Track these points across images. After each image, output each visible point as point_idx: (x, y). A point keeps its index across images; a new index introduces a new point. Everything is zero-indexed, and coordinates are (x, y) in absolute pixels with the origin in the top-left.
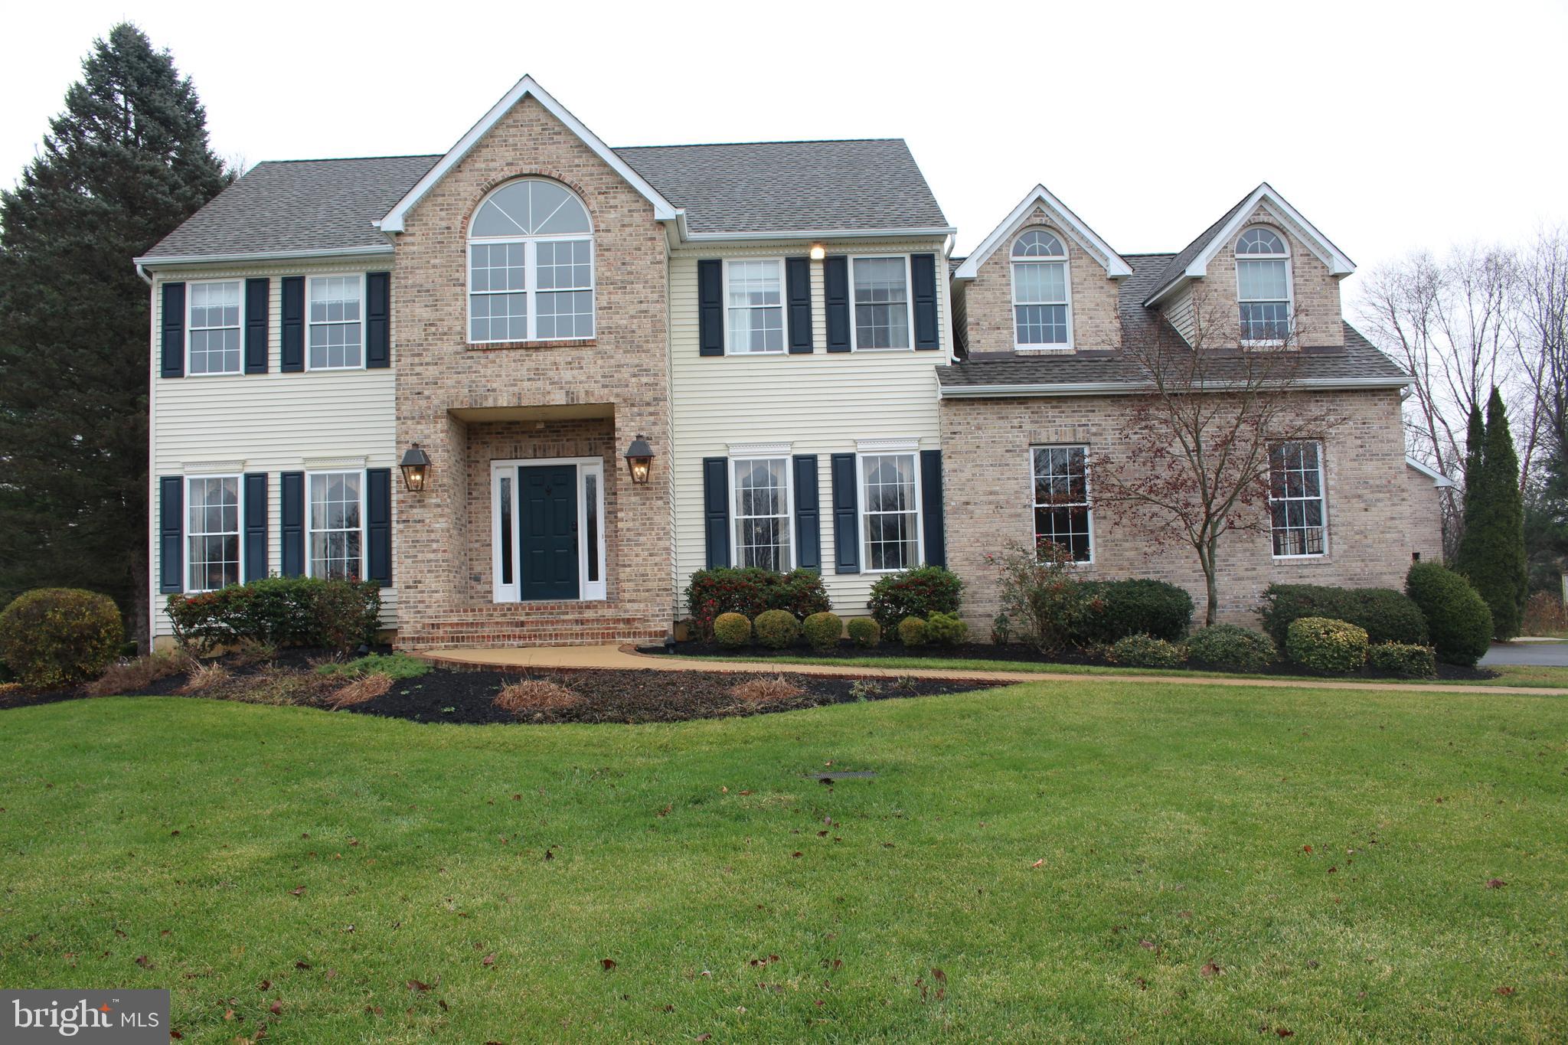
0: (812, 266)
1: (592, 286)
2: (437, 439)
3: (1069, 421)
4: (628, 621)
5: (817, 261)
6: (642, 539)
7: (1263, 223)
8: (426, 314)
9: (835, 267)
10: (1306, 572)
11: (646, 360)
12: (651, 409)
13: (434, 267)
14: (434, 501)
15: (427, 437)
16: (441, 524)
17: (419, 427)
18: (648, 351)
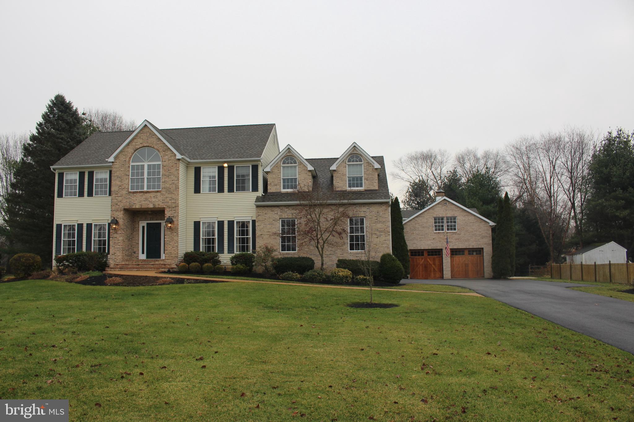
0: (225, 168)
1: (161, 176)
2: (120, 216)
3: (290, 212)
4: (165, 265)
5: (226, 167)
6: (171, 243)
7: (355, 153)
8: (119, 183)
9: (231, 169)
10: (358, 255)
11: (173, 196)
12: (174, 209)
13: (121, 171)
14: (119, 232)
15: (118, 216)
16: (121, 238)
17: (117, 213)
18: (174, 194)
